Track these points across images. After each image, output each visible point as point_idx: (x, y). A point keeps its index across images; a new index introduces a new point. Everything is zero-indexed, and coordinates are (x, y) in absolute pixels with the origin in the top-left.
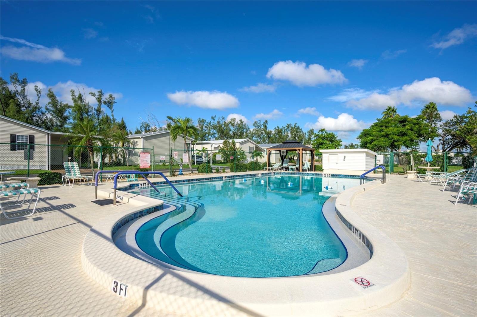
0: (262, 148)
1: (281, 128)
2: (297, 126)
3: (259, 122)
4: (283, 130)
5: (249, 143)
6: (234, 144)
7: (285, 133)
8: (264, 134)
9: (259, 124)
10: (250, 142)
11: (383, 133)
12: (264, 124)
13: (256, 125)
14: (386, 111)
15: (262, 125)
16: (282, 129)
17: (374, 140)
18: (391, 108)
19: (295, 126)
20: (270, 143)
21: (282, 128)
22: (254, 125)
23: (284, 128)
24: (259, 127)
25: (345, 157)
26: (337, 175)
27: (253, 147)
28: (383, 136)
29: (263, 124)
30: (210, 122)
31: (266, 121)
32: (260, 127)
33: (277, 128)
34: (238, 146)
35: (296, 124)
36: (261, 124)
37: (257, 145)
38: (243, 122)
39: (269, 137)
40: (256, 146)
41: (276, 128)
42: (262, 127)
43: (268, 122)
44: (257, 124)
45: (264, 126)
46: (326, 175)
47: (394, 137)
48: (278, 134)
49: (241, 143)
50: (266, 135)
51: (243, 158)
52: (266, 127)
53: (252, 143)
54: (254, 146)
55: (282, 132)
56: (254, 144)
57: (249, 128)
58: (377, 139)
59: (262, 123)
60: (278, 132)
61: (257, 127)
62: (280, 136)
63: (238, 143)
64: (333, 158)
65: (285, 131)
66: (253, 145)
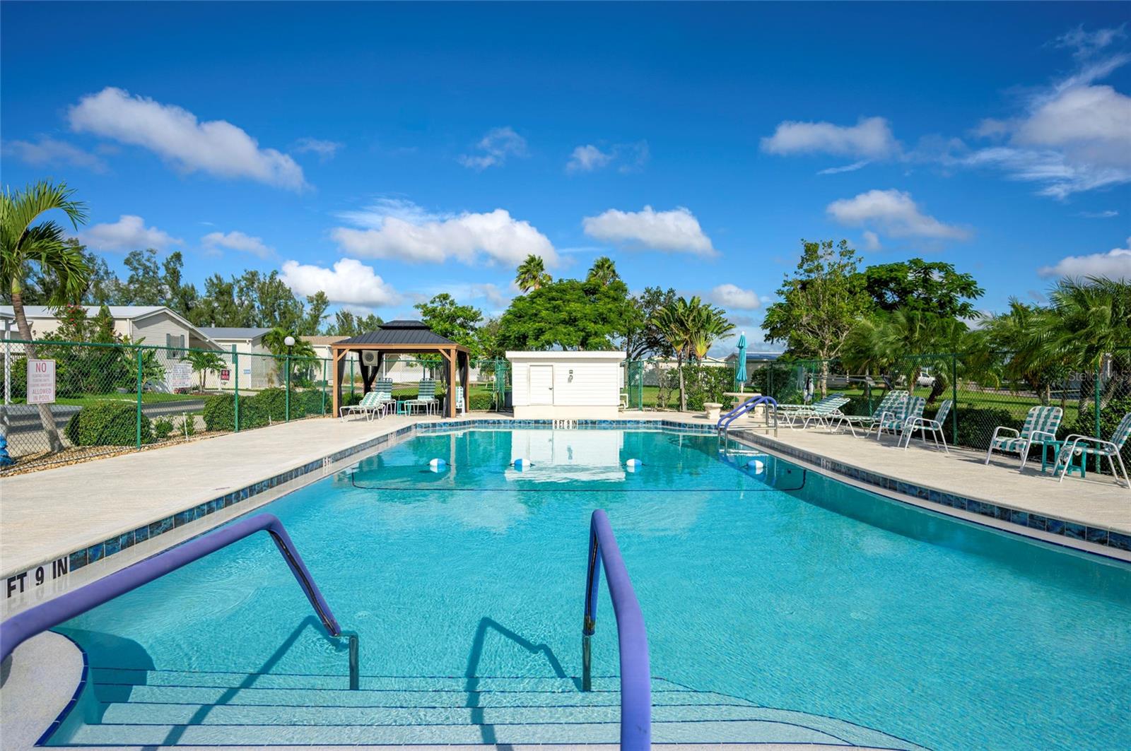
0: (213, 340)
1: (227, 280)
3: (146, 255)
4: (236, 290)
5: (168, 322)
6: (108, 323)
7: (243, 298)
8: (169, 296)
9: (148, 260)
10: (172, 319)
11: (563, 315)
12: (168, 263)
13: (135, 264)
14: (525, 264)
15: (160, 265)
16: (231, 286)
17: (544, 330)
18: (535, 259)
19: (271, 278)
20: (213, 325)
21: (231, 281)
22: (127, 262)
23: (238, 281)
24: (148, 273)
25: (571, 372)
26: (593, 423)
27: (183, 336)
28: (564, 322)
29: (165, 262)
31: (178, 257)
32: (151, 273)
33: (215, 281)
34: (123, 329)
35: (274, 274)
36: (155, 263)
37: (197, 329)
38: (82, 248)
39: (187, 305)
40: (190, 334)
41: (211, 280)
42: (162, 273)
43: (183, 259)
44: (138, 260)
45: (167, 269)
46: (566, 423)
47: (588, 326)
48: (217, 299)
49: (139, 322)
50: (176, 300)
51: (152, 374)
52: (175, 275)
53: (178, 323)
54: (187, 334)
55: (230, 294)
56: (185, 326)
57: (110, 270)
58: (551, 328)
59: (160, 260)
60: (221, 293)
61: (141, 272)
62: (225, 306)
63: (126, 319)
64: (541, 374)
65: (241, 290)
66: (179, 328)
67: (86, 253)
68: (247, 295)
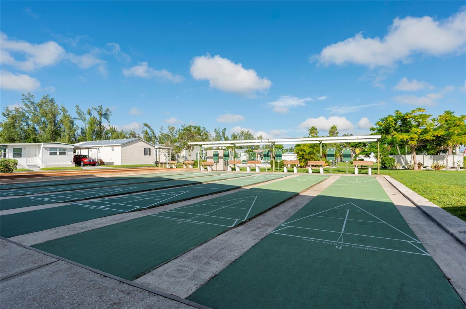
2: (249, 133)
3: (218, 129)
8: (223, 139)
9: (218, 131)
12: (223, 131)
16: (237, 136)
19: (248, 132)
21: (237, 134)
23: (239, 134)
29: (222, 131)
30: (179, 129)
31: (225, 129)
32: (219, 134)
33: (233, 135)
35: (249, 131)
38: (205, 129)
42: (221, 133)
52: (224, 133)
55: (237, 138)
59: (221, 130)
67: (206, 130)
68: (241, 138)
